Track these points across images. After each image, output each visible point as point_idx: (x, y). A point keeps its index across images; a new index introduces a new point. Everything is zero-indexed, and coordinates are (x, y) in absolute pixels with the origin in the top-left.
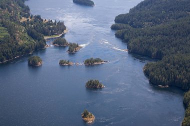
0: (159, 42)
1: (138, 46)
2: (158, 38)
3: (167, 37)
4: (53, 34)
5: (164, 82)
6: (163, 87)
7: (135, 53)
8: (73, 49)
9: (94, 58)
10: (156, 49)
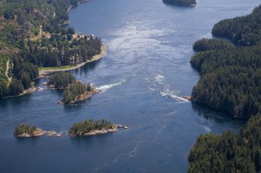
10: (245, 97)
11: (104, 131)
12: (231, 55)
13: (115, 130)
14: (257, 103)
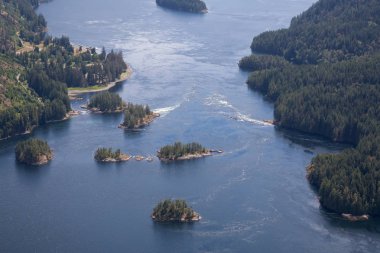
0: (351, 100)
1: (299, 111)
2: (352, 90)
3: (373, 87)
4: (91, 83)
5: (357, 205)
6: (355, 218)
7: (290, 128)
8: (135, 121)
9: (184, 142)
10: (344, 119)
11: (198, 155)
13: (209, 154)
14: (360, 124)
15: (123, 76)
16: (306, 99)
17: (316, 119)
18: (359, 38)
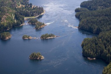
5: (92, 55)
8: (38, 27)
10: (97, 27)
11: (52, 37)
12: (90, 13)
13: (55, 37)
14: (101, 28)
15: (42, 14)
16: (88, 21)
17: (89, 27)
18: (108, 3)
